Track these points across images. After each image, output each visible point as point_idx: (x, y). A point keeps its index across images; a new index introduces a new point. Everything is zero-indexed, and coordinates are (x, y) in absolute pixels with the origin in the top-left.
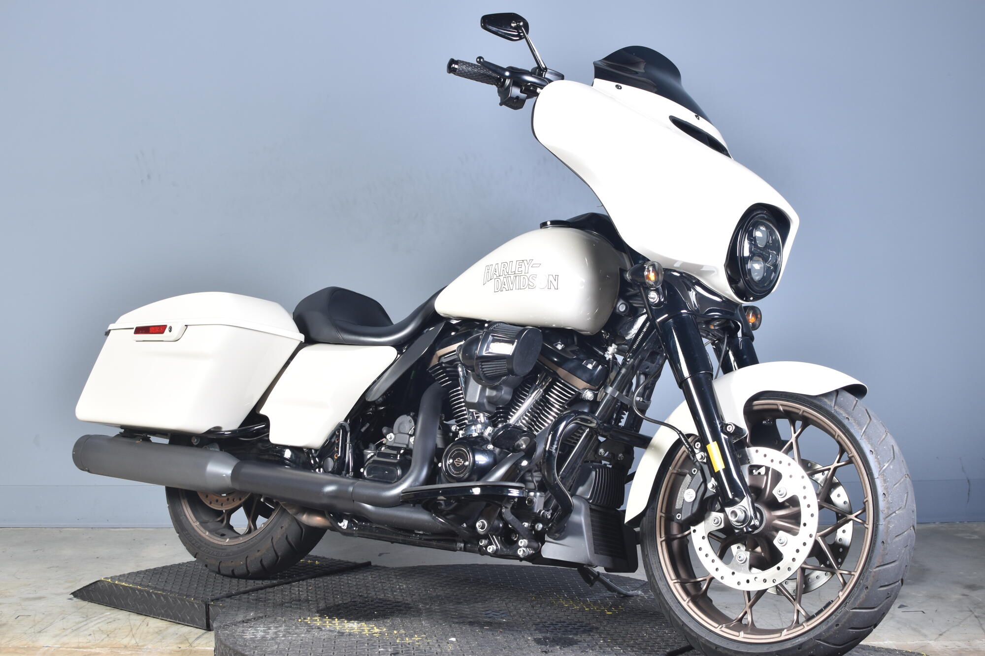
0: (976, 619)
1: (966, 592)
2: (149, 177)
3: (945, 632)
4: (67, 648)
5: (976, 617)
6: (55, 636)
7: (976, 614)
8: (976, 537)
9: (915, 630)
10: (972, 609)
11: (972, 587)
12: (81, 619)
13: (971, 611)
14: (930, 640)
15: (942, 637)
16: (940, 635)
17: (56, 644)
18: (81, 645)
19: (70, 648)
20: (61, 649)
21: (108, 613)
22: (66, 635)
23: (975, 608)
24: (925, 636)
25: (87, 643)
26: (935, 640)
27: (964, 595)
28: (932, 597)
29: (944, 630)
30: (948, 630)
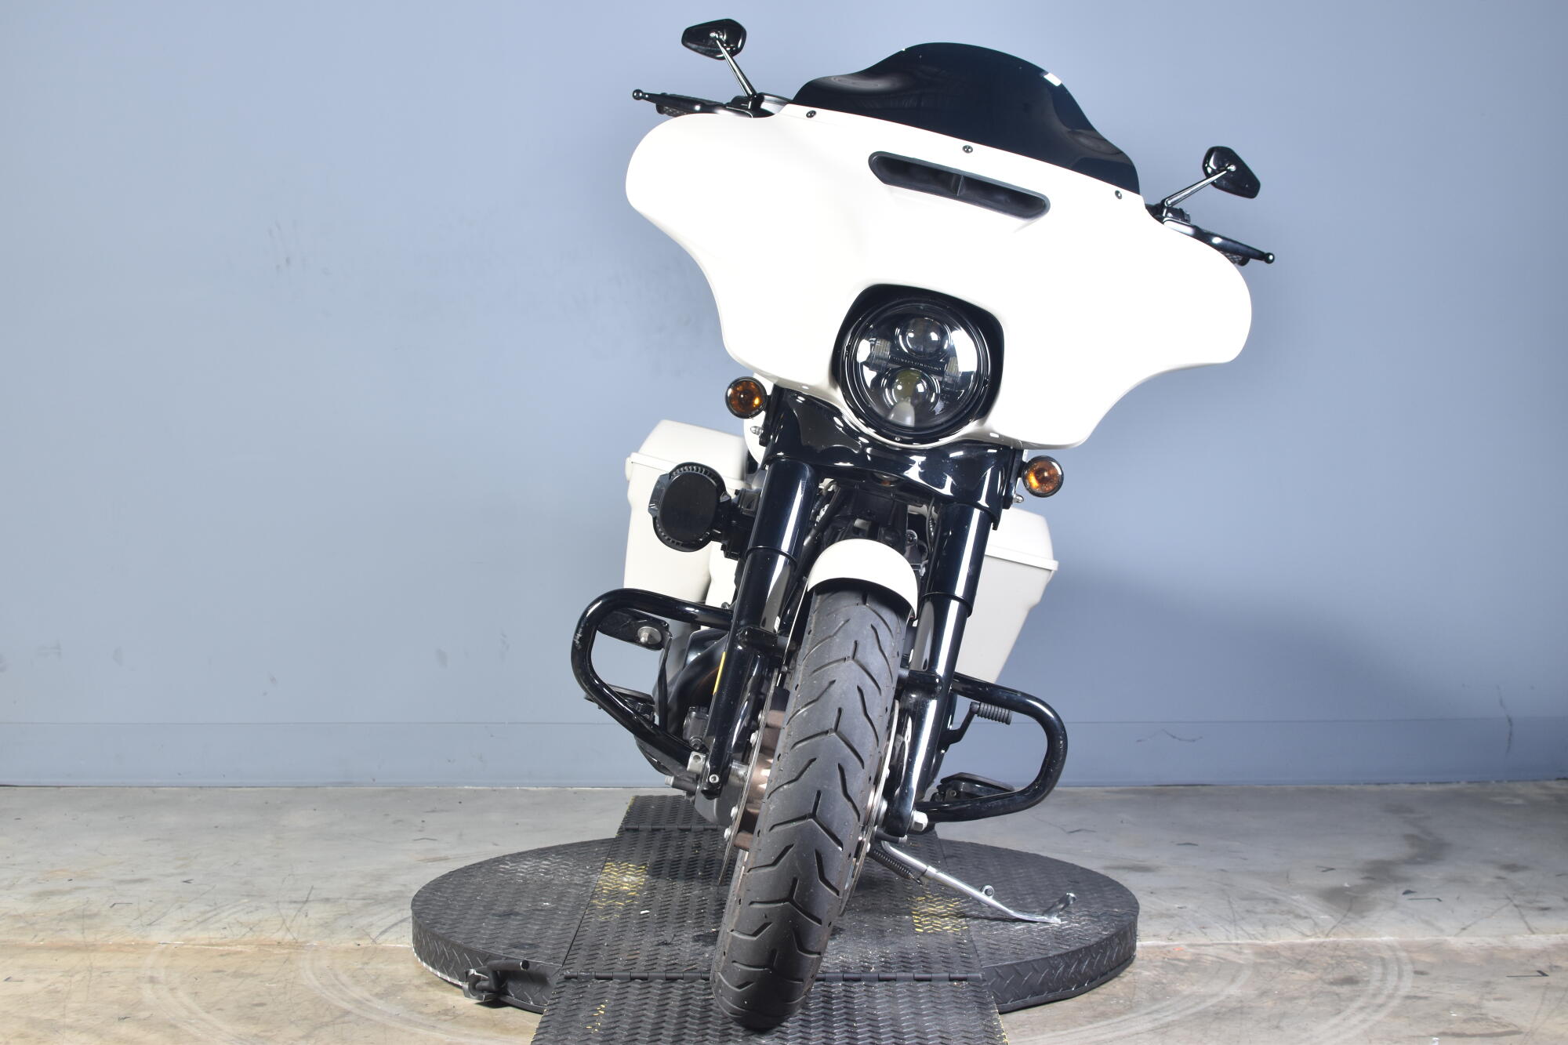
0: (1515, 909)
1: (1503, 873)
2: (288, 261)
3: (1470, 926)
4: (194, 945)
5: (1516, 906)
6: (175, 930)
7: (1516, 902)
8: (1519, 801)
9: (1427, 922)
10: (1510, 896)
11: (1512, 868)
12: (208, 908)
13: (1508, 898)
14: (1448, 936)
15: (1465, 932)
16: (1464, 929)
17: (177, 940)
18: (213, 941)
19: (199, 945)
20: (185, 946)
21: (246, 901)
22: (189, 929)
23: (1514, 894)
24: (1441, 931)
25: (222, 938)
26: (1456, 935)
27: (1499, 878)
28: (1452, 880)
29: (1467, 923)
30: (1475, 923)
